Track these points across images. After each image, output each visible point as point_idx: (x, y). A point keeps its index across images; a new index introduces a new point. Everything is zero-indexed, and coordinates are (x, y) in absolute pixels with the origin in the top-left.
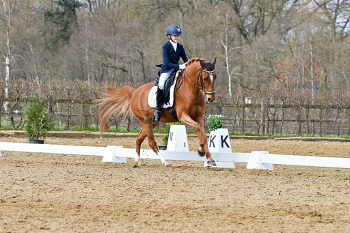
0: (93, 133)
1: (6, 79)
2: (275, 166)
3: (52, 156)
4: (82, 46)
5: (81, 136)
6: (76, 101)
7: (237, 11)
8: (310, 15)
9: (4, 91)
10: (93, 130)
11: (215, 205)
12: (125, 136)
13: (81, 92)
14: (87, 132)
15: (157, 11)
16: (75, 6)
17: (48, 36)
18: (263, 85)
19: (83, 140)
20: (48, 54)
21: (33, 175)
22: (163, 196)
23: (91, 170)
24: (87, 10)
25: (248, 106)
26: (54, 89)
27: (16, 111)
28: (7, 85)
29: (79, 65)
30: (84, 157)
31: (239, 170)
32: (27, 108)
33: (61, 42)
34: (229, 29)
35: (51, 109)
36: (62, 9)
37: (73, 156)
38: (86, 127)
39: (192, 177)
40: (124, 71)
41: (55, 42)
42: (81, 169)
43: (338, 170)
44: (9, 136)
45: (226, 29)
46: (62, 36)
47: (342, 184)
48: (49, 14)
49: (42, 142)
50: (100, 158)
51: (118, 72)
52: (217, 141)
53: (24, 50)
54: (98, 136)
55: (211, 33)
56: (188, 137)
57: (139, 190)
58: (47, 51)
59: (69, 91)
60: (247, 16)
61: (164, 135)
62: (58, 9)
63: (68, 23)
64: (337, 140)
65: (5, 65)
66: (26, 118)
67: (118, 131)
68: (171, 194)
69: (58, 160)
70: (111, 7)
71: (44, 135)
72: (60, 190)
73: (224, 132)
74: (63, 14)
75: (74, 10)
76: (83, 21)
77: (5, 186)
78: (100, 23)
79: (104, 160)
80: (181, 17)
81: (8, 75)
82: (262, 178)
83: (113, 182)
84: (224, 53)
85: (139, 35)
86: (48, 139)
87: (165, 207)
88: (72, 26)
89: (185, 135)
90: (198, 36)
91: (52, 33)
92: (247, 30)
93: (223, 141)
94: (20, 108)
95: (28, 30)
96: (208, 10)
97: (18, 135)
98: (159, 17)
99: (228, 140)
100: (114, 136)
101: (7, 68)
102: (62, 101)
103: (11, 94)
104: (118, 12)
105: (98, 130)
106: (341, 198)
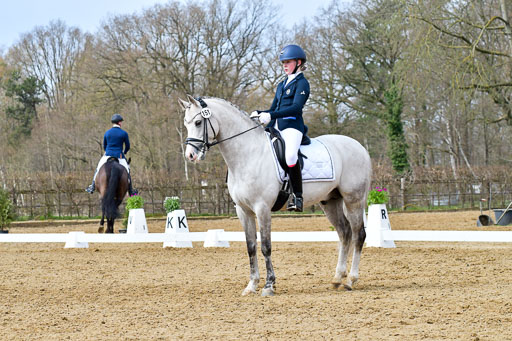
0: (56, 221)
2: (231, 243)
3: (17, 245)
4: (43, 140)
5: (44, 225)
6: (38, 192)
8: (259, 100)
10: (56, 218)
11: (174, 282)
12: (87, 223)
13: (43, 182)
14: (51, 221)
15: (113, 102)
16: (34, 102)
17: (11, 132)
18: (217, 168)
19: (46, 229)
20: (10, 149)
22: (124, 277)
23: (54, 256)
24: (47, 105)
25: (203, 188)
26: (17, 181)
29: (42, 158)
30: (47, 245)
31: (197, 248)
33: (22, 137)
35: (15, 200)
36: (22, 105)
37: (38, 243)
38: (49, 215)
39: (152, 257)
40: (85, 161)
41: (17, 137)
42: (44, 256)
43: (291, 244)
46: (23, 132)
47: (295, 257)
48: (10, 111)
49: (7, 232)
50: (63, 244)
51: (79, 163)
52: (175, 222)
54: (61, 224)
55: (166, 121)
56: (148, 220)
57: (101, 272)
58: (10, 146)
59: (31, 182)
61: (124, 220)
62: (18, 106)
63: (28, 118)
64: (289, 216)
67: (80, 218)
68: (132, 275)
69: (23, 248)
70: (69, 101)
71: (9, 225)
72: (24, 276)
73: (181, 213)
74: (24, 110)
75: (34, 106)
76: (43, 116)
78: (59, 117)
79: (67, 246)
80: (136, 107)
82: (220, 255)
83: (75, 266)
84: (179, 140)
85: (96, 127)
86: (13, 230)
87: (126, 287)
88: (33, 121)
89: (144, 219)
90: (153, 125)
91: (14, 129)
93: (180, 222)
96: (162, 99)
98: (116, 108)
99: (185, 221)
100: (76, 223)
102: (24, 192)
104: (76, 105)
105: (60, 218)
106: (294, 269)
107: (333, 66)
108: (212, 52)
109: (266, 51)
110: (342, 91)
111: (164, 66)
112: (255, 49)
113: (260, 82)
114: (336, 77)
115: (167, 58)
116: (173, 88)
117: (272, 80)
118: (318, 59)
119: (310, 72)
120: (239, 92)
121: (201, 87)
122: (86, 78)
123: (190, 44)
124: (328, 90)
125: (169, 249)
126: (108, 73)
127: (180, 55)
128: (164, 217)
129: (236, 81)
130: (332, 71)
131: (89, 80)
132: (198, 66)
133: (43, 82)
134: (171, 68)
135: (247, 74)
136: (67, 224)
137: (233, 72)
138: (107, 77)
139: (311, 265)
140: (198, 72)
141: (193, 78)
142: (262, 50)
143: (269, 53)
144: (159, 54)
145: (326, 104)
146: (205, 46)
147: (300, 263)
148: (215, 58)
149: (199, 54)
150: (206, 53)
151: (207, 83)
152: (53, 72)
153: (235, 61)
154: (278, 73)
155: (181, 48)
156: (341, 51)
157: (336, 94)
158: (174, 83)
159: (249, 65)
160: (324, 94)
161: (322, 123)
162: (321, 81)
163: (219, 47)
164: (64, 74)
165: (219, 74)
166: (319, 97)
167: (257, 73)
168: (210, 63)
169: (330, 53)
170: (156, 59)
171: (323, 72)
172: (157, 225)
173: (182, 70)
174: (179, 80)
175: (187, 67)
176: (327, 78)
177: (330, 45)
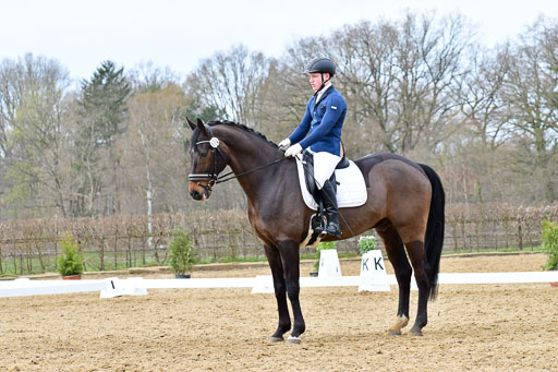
0: (241, 264)
1: (149, 213)
3: (200, 291)
5: (228, 268)
6: (221, 232)
7: (383, 127)
8: (459, 126)
9: (146, 226)
10: (241, 261)
11: (371, 331)
13: (226, 222)
14: (235, 263)
19: (231, 272)
21: (181, 312)
23: (241, 303)
26: (198, 221)
27: (161, 247)
28: (150, 219)
29: (223, 194)
30: (232, 290)
32: (171, 242)
34: (376, 146)
35: (196, 242)
37: (222, 289)
38: (234, 259)
42: (229, 303)
43: (498, 286)
44: (154, 272)
45: (373, 147)
47: (503, 300)
49: (188, 277)
50: (250, 289)
52: (371, 264)
53: (165, 182)
54: (247, 267)
55: (358, 151)
56: (341, 261)
59: (213, 221)
60: (393, 132)
61: (315, 261)
64: (494, 255)
65: (147, 199)
66: (171, 253)
68: (326, 323)
69: (204, 296)
71: (190, 269)
72: (209, 326)
73: (377, 254)
77: (153, 325)
79: (253, 292)
81: (150, 210)
86: (194, 274)
89: (337, 260)
92: (395, 146)
93: (377, 263)
94: (165, 243)
95: (169, 161)
97: (163, 271)
99: (382, 262)
101: (149, 202)
102: (207, 233)
103: (154, 228)
105: (246, 261)
106: (502, 315)
107: (539, 87)
108: (407, 75)
109: (466, 73)
110: (549, 115)
111: (354, 92)
112: (453, 70)
113: (459, 107)
114: (543, 100)
115: (357, 83)
116: (365, 116)
117: (473, 104)
118: (523, 80)
119: (515, 95)
120: (436, 118)
121: (396, 114)
122: (270, 106)
123: (382, 67)
124: (534, 115)
125: (365, 293)
126: (294, 100)
127: (372, 79)
128: (358, 258)
129: (433, 105)
130: (538, 93)
131: (273, 108)
132: (391, 91)
133: (224, 111)
134: (362, 94)
135: (445, 98)
136: (253, 266)
137: (430, 97)
138: (293, 105)
139: (521, 309)
140: (392, 97)
141: (386, 103)
142: (462, 71)
143: (468, 75)
144: (349, 79)
145: (532, 130)
146: (398, 69)
147: (509, 307)
148: (410, 82)
149: (392, 78)
150: (400, 76)
151: (401, 109)
152: (235, 100)
153: (432, 85)
154: (480, 96)
155: (372, 71)
156: (548, 72)
157: (543, 119)
158: (365, 110)
159: (447, 89)
160: (530, 119)
161: (529, 150)
162: (527, 105)
163: (414, 70)
164: (247, 102)
165: (415, 99)
166: (525, 123)
167: (456, 97)
168: (404, 87)
169: (536, 74)
170: (345, 84)
171: (529, 95)
172: (351, 266)
173: (374, 95)
174: (370, 107)
175: (379, 91)
176: (533, 101)
177: (535, 65)
